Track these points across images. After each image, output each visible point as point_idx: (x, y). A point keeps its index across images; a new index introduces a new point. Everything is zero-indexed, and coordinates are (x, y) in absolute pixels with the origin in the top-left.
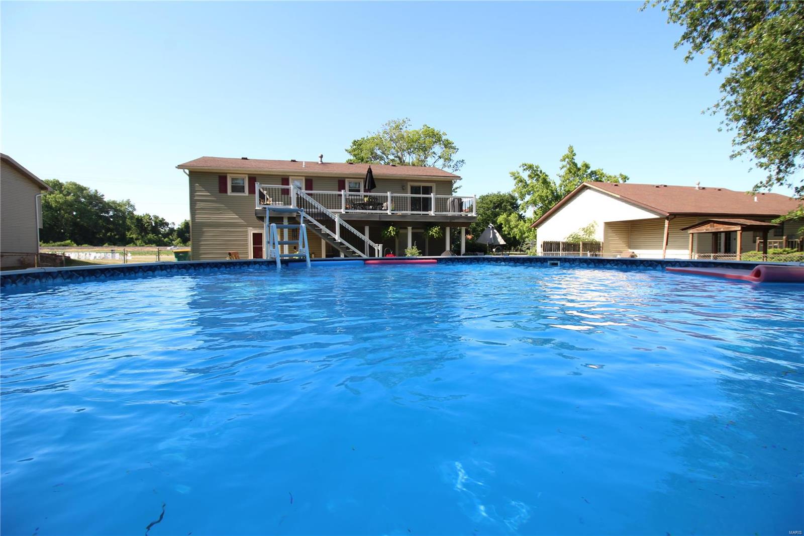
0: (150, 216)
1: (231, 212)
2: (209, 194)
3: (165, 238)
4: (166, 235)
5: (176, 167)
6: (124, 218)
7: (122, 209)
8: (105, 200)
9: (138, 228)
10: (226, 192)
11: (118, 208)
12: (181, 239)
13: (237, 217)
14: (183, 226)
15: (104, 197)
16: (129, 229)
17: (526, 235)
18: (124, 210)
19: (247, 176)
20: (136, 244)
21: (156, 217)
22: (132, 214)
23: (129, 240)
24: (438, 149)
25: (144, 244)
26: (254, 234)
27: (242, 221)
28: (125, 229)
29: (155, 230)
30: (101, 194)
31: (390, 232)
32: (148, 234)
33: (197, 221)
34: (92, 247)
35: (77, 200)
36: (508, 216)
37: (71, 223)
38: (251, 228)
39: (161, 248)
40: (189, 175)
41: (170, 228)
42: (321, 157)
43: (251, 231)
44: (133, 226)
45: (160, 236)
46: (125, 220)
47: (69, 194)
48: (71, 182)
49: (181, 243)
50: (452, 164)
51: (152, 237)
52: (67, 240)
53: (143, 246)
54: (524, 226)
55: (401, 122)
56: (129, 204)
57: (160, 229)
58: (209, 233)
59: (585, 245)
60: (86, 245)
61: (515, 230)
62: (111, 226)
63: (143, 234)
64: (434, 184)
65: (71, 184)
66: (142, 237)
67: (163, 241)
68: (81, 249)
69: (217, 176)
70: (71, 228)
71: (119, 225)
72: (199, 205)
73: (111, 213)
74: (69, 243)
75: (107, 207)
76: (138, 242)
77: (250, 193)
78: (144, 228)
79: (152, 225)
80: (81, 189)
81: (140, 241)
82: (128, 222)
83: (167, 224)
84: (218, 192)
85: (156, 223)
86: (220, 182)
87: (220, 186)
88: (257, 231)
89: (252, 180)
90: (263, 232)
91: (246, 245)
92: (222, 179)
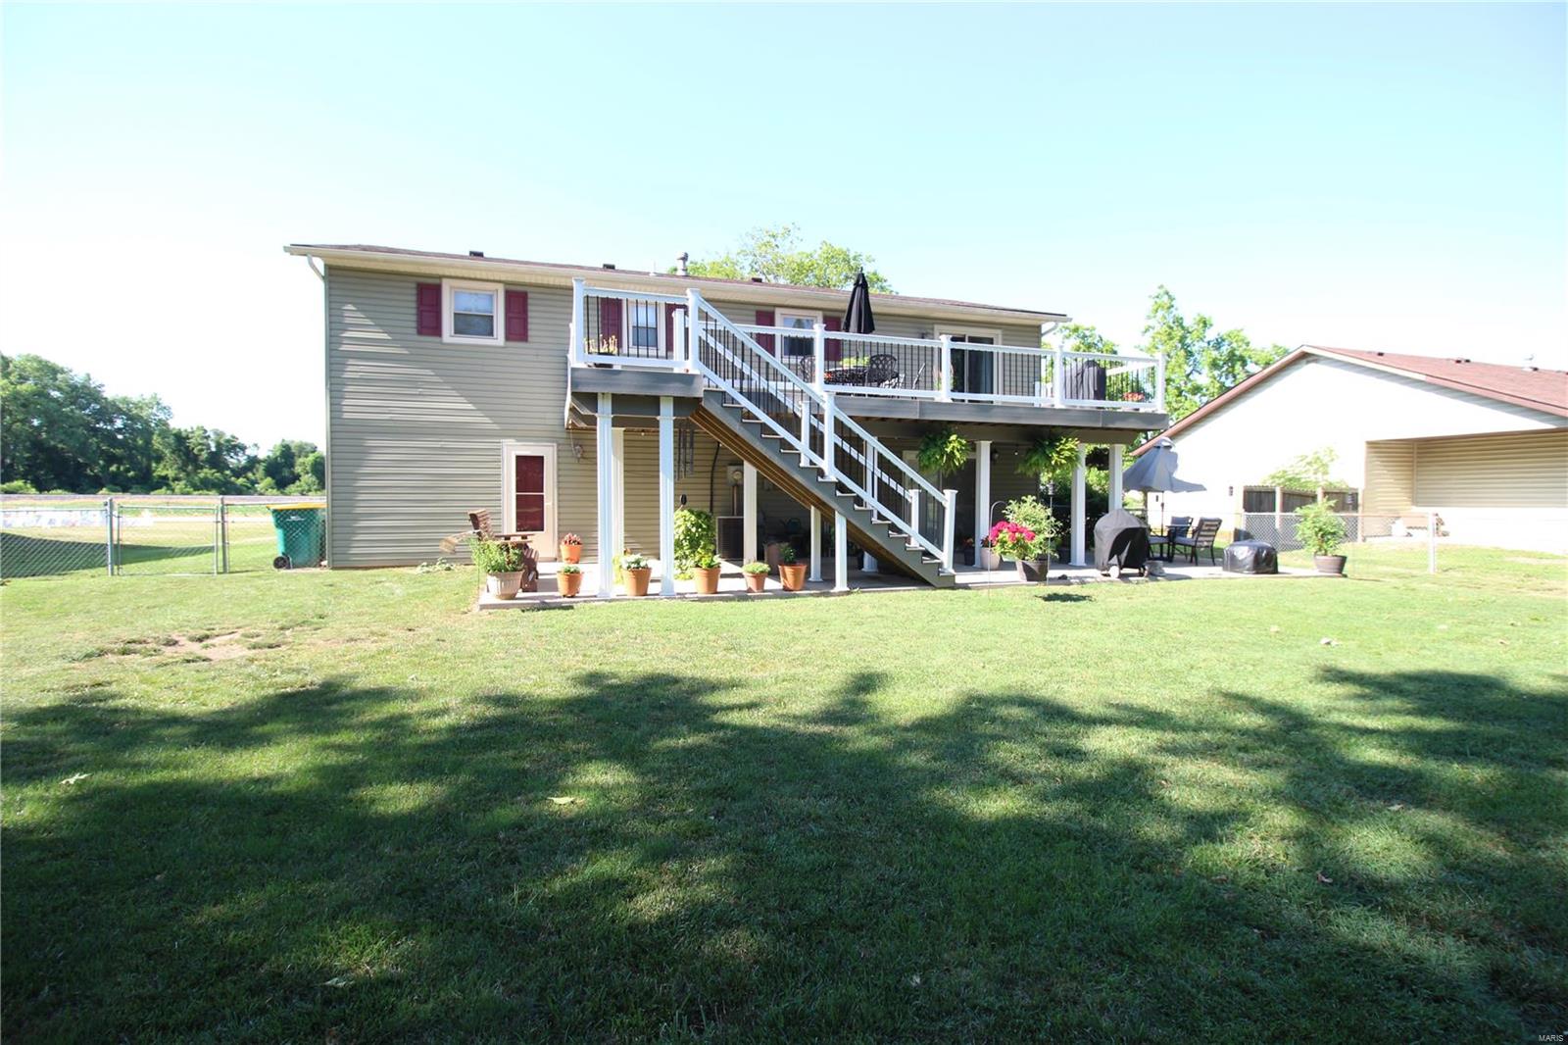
0: (205, 431)
1: (454, 393)
2: (385, 336)
3: (238, 478)
4: (239, 472)
5: (286, 249)
6: (147, 433)
7: (144, 414)
8: (105, 395)
9: (179, 456)
10: (436, 330)
11: (135, 412)
12: (273, 478)
13: (470, 406)
14: (278, 454)
15: (103, 389)
16: (159, 459)
18: (148, 416)
19: (501, 289)
20: (173, 490)
21: (219, 434)
22: (166, 424)
23: (157, 482)
25: (192, 489)
26: (519, 459)
27: (487, 420)
28: (150, 459)
29: (216, 460)
30: (97, 384)
31: (951, 456)
32: (202, 468)
33: (346, 416)
34: (72, 495)
35: (42, 394)
37: (28, 444)
38: (511, 441)
39: (229, 499)
40: (323, 278)
41: (249, 457)
42: (685, 258)
43: (512, 450)
44: (167, 452)
45: (228, 472)
46: (151, 439)
47: (23, 379)
48: (28, 355)
49: (272, 488)
51: (209, 475)
52: (17, 479)
53: (188, 493)
56: (158, 404)
57: (228, 458)
58: (385, 453)
59: (1329, 494)
60: (59, 491)
62: (118, 452)
63: (190, 468)
64: (999, 332)
65: (28, 361)
66: (188, 474)
67: (233, 483)
68: (46, 498)
69: (414, 285)
70: (27, 455)
71: (136, 448)
72: (354, 369)
73: (119, 424)
74: (20, 487)
75: (108, 411)
76: (179, 486)
77: (509, 337)
78: (191, 456)
79: (209, 447)
80: (54, 371)
81: (182, 483)
82: (156, 442)
83: (243, 448)
84: (414, 331)
85: (218, 445)
86: (420, 301)
87: (420, 314)
88: (529, 450)
89: (518, 300)
90: (549, 453)
91: (496, 490)
92: (428, 294)
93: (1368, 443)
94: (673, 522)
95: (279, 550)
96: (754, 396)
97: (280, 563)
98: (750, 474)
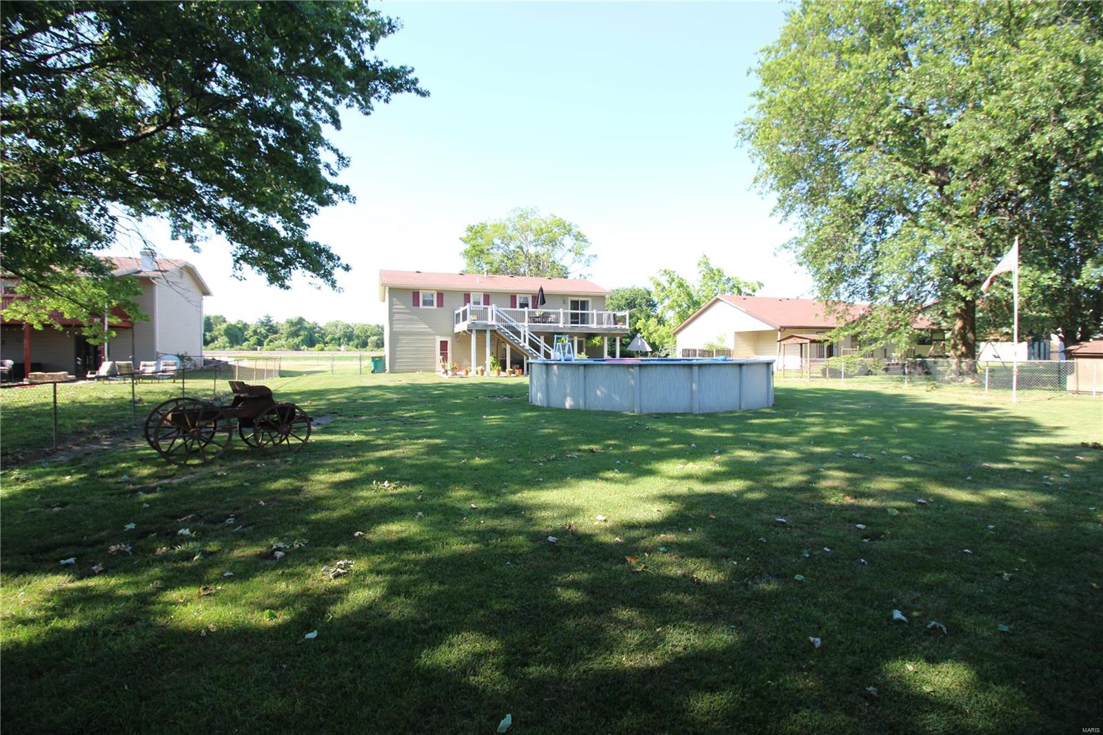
1: (422, 323)
2: (404, 307)
10: (419, 306)
13: (427, 326)
17: (666, 340)
19: (435, 292)
24: (568, 241)
26: (441, 342)
27: (431, 330)
36: (647, 321)
38: (438, 337)
40: (388, 292)
43: (439, 339)
50: (583, 259)
54: (663, 330)
55: (529, 210)
58: (404, 340)
59: (718, 351)
61: (654, 335)
64: (590, 298)
69: (412, 292)
72: (396, 317)
77: (438, 306)
84: (412, 305)
86: (414, 297)
87: (414, 300)
88: (444, 339)
89: (440, 295)
90: (449, 340)
91: (434, 351)
92: (416, 294)
93: (736, 333)
94: (489, 359)
95: (372, 368)
96: (507, 327)
97: (373, 372)
98: (508, 347)
